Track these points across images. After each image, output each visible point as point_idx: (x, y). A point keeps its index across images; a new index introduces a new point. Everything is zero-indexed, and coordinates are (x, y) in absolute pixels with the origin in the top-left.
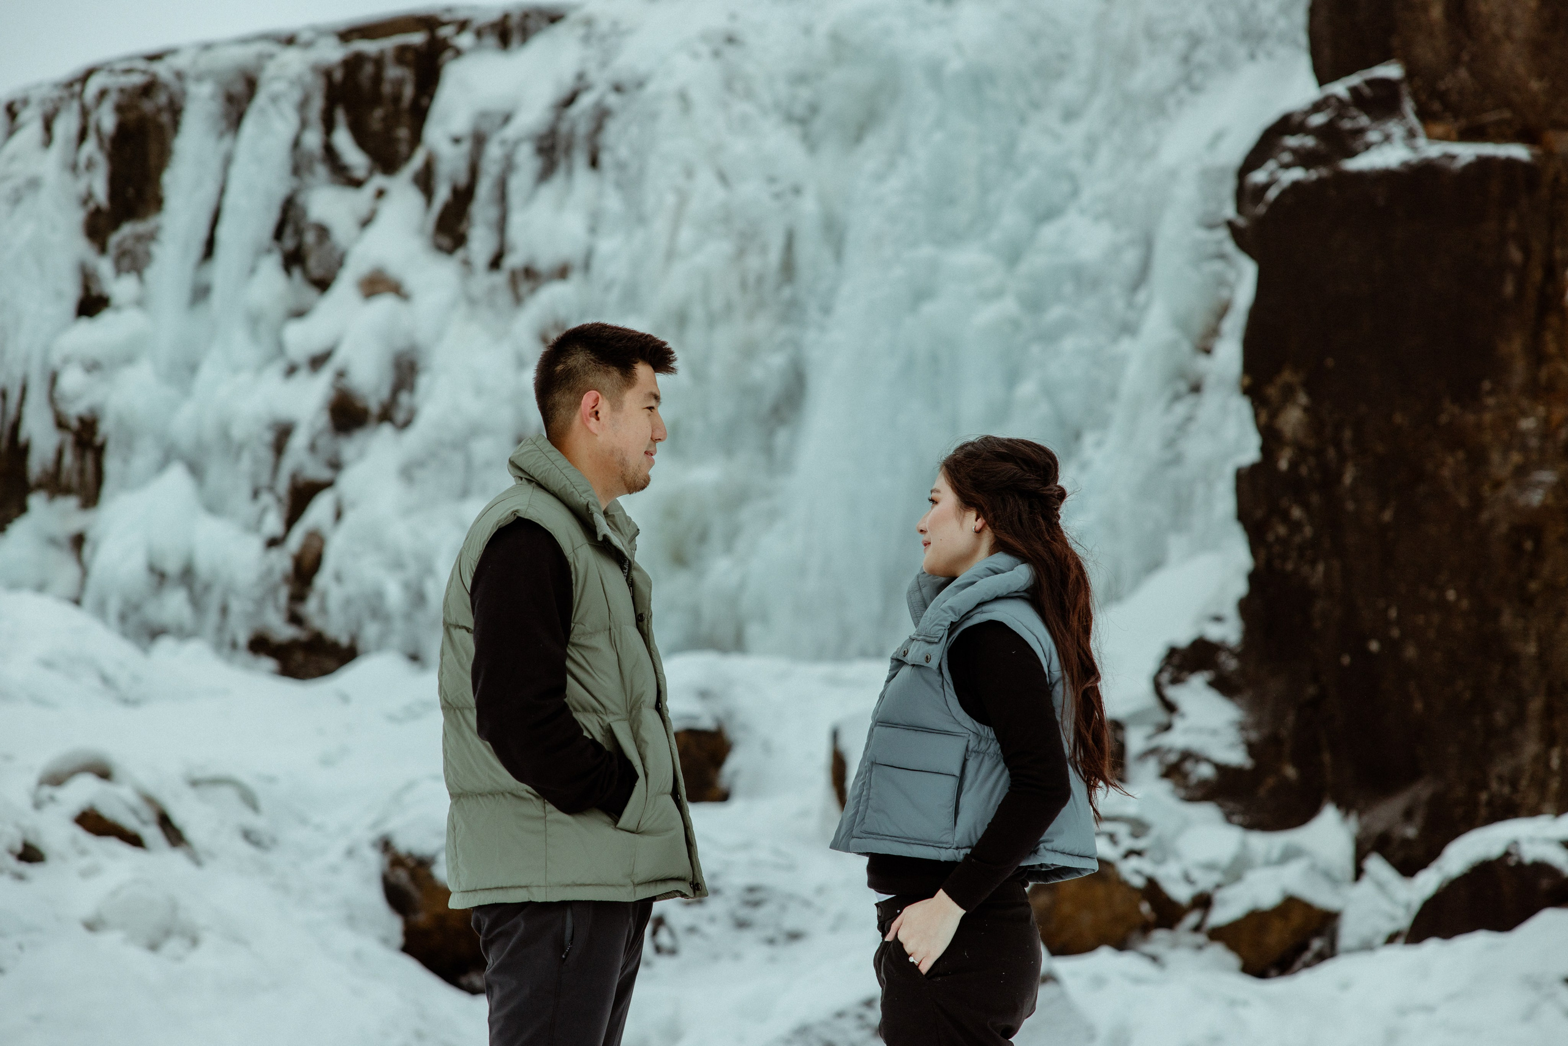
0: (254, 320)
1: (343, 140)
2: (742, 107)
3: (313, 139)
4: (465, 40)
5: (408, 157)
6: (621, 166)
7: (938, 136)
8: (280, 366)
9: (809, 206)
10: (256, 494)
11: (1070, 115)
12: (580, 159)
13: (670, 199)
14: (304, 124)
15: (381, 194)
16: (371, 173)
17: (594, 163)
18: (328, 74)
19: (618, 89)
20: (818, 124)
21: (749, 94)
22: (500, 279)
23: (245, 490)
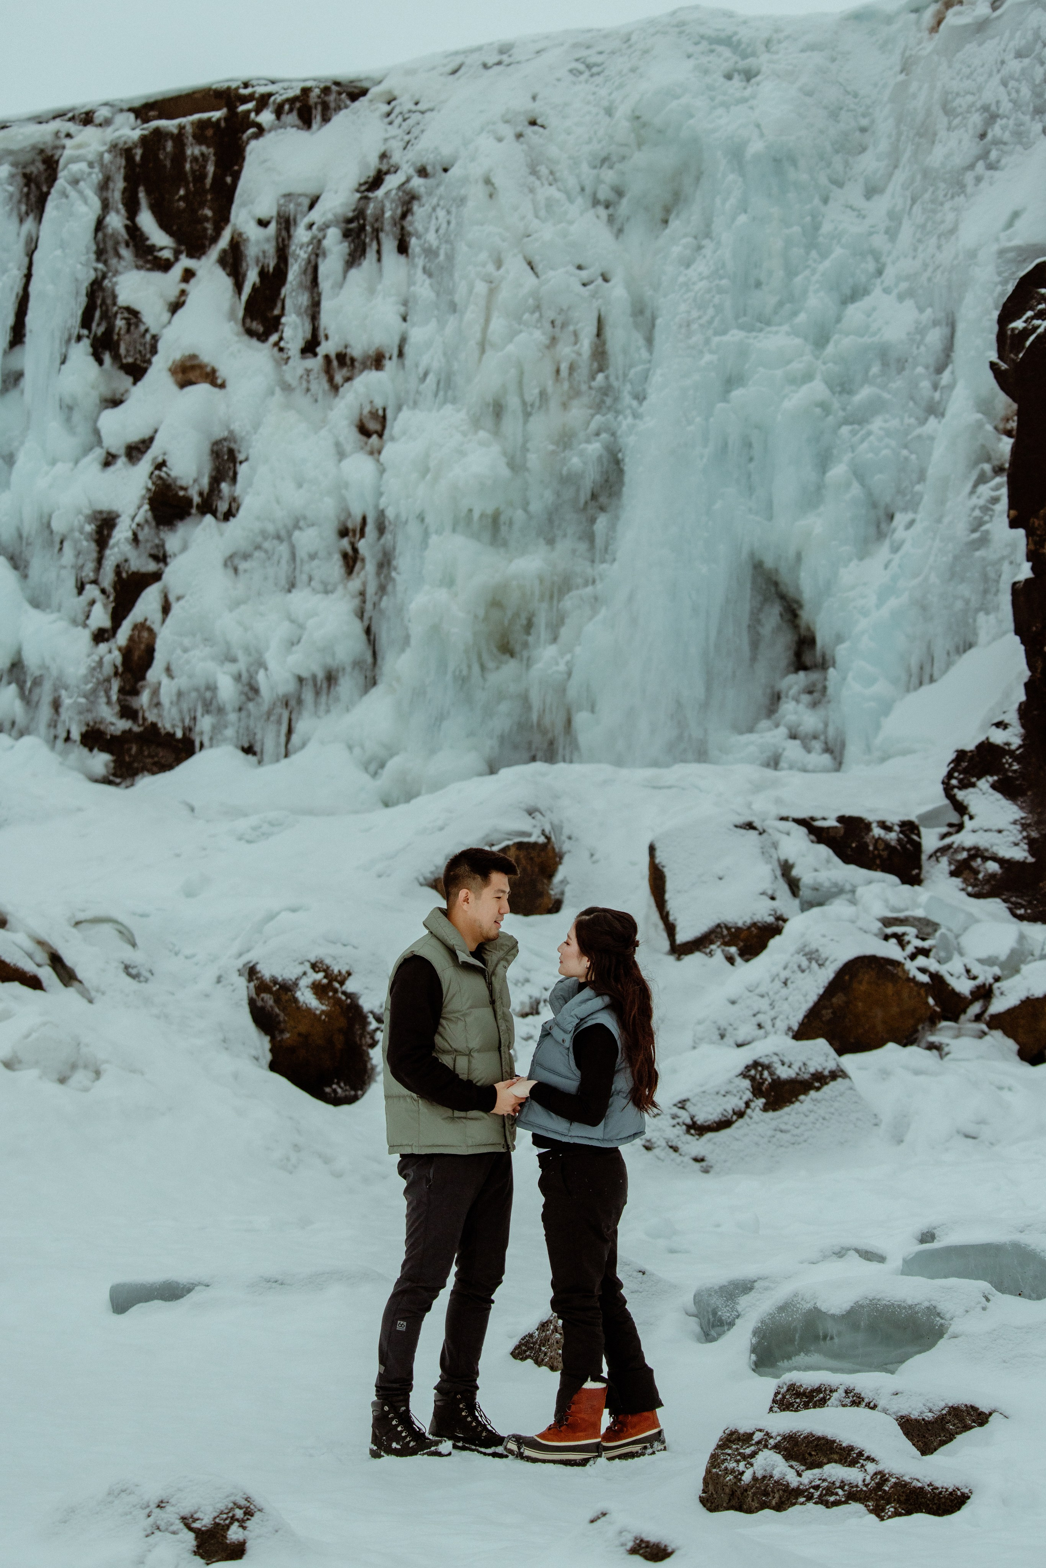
0: (68, 409)
1: (146, 221)
2: (546, 192)
3: (116, 221)
4: (266, 117)
5: (215, 239)
6: (430, 252)
7: (742, 219)
8: (98, 454)
9: (617, 291)
10: (81, 588)
11: (871, 192)
12: (389, 245)
13: (481, 288)
14: (106, 206)
15: (188, 275)
16: (177, 253)
17: (403, 248)
18: (127, 153)
19: (423, 172)
20: (624, 207)
21: (554, 179)
22: (315, 364)
23: (70, 584)
